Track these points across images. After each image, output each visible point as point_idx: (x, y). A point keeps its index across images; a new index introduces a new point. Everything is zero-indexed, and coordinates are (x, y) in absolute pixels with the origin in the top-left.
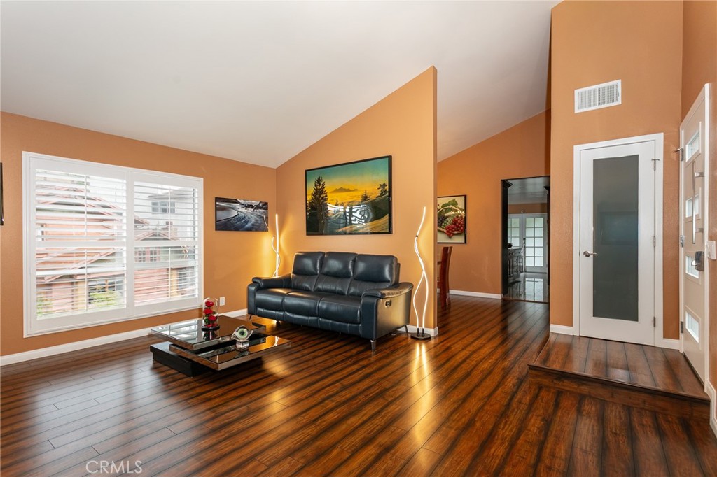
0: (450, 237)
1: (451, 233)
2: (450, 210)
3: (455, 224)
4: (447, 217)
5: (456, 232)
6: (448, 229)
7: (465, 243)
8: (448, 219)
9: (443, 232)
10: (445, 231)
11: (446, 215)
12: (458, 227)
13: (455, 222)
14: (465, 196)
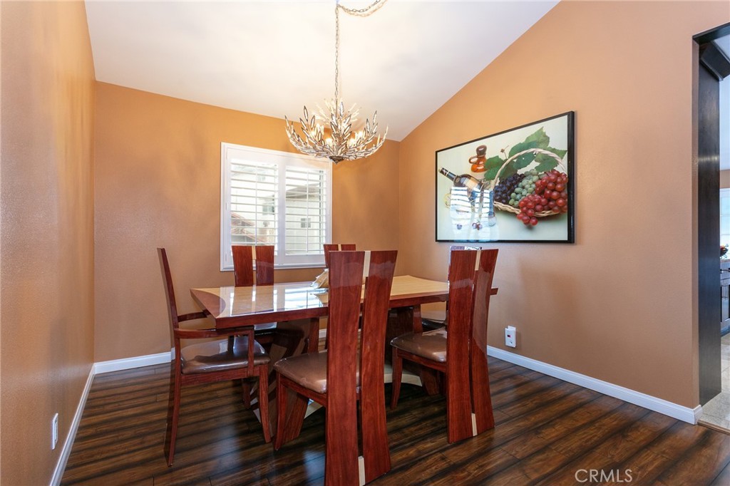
0: (529, 226)
1: (531, 217)
2: (530, 157)
3: (541, 193)
4: (523, 177)
5: (546, 213)
6: (524, 206)
7: (571, 240)
8: (524, 182)
9: (514, 214)
10: (518, 212)
11: (520, 172)
12: (549, 199)
13: (541, 190)
14: (572, 116)
